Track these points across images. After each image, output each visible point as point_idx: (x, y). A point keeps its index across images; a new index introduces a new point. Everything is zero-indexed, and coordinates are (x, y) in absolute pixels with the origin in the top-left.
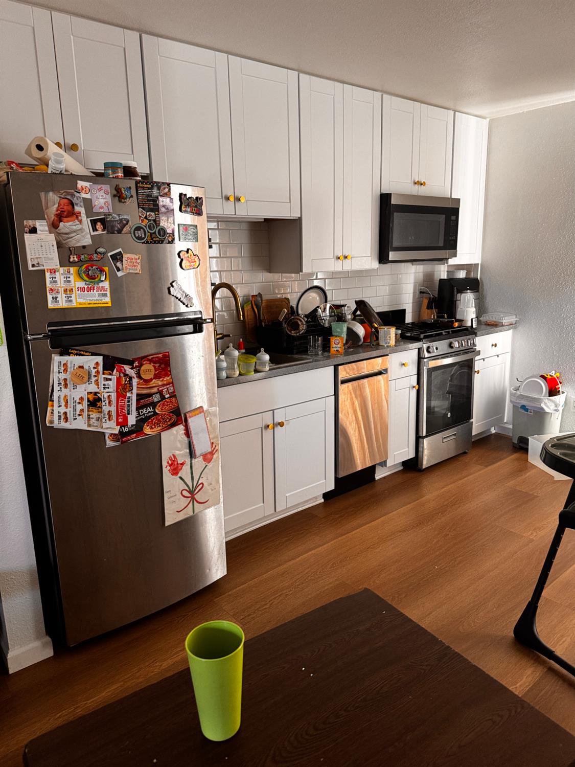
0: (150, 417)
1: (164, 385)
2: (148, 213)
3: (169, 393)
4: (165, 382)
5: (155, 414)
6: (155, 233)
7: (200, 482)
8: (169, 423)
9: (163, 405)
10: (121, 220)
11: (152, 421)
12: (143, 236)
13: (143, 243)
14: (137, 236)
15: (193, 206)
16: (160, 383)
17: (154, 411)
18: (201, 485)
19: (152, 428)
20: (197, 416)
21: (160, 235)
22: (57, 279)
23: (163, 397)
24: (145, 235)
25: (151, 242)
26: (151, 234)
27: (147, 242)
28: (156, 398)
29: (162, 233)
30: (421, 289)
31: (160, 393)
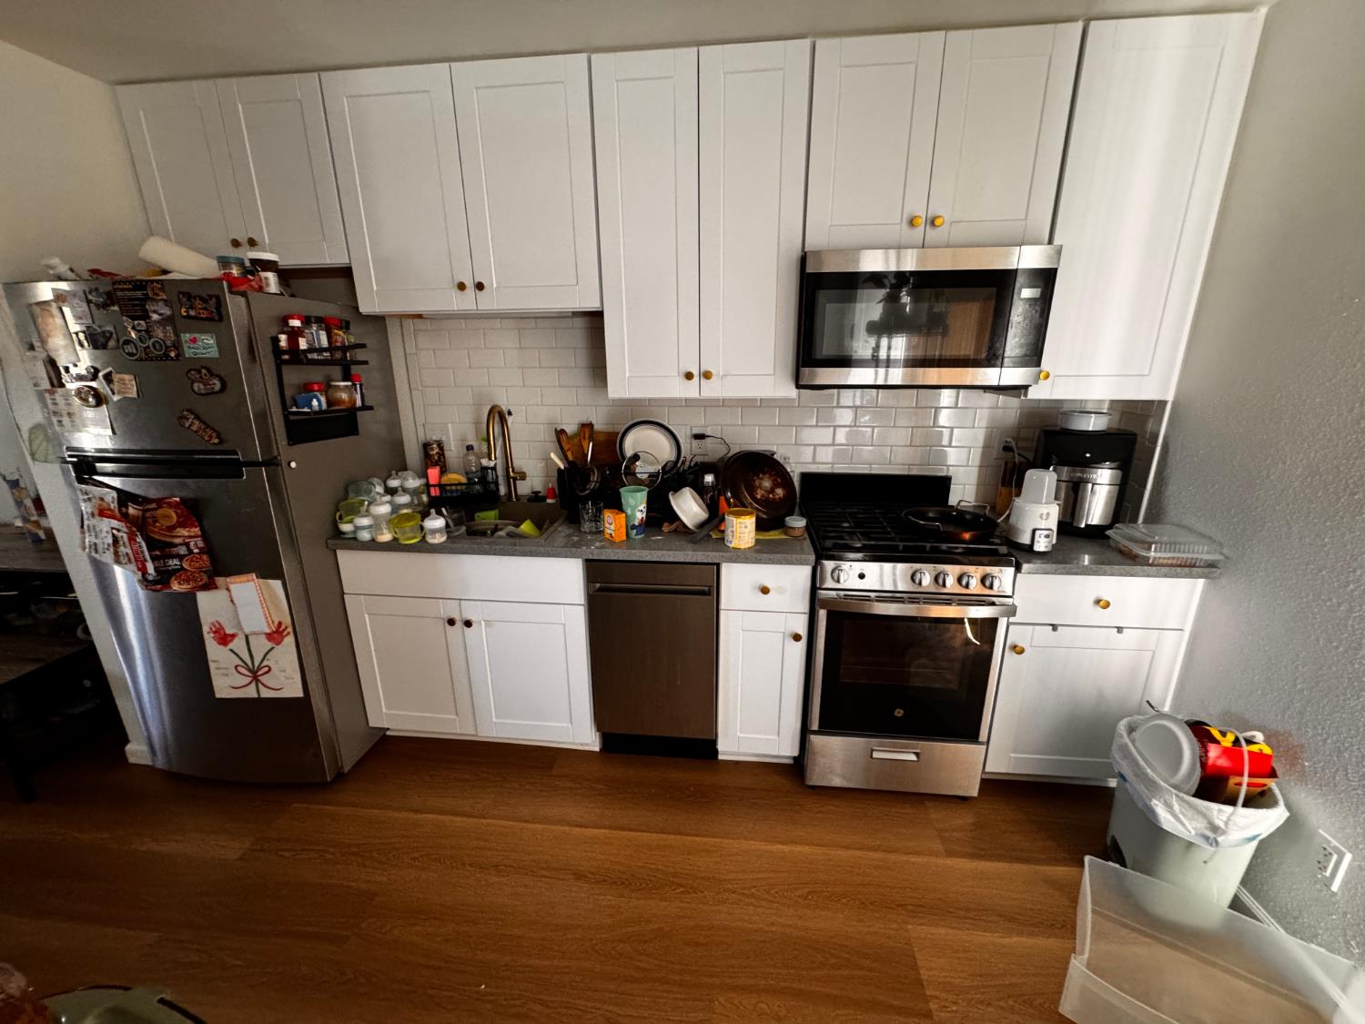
0: (177, 571)
1: (190, 537)
2: (136, 322)
3: (198, 548)
4: (192, 534)
5: (182, 568)
6: (148, 347)
7: (265, 663)
8: (200, 583)
9: (192, 561)
10: (104, 332)
11: (181, 575)
12: (135, 351)
13: (136, 360)
14: (127, 351)
15: (200, 309)
16: (186, 534)
17: (181, 565)
18: (267, 669)
19: (179, 583)
20: (243, 584)
21: (156, 349)
22: (58, 401)
23: (191, 552)
24: (137, 349)
25: (146, 360)
26: (145, 348)
27: (141, 360)
28: (183, 550)
29: (157, 347)
30: (1007, 442)
31: (187, 545)
